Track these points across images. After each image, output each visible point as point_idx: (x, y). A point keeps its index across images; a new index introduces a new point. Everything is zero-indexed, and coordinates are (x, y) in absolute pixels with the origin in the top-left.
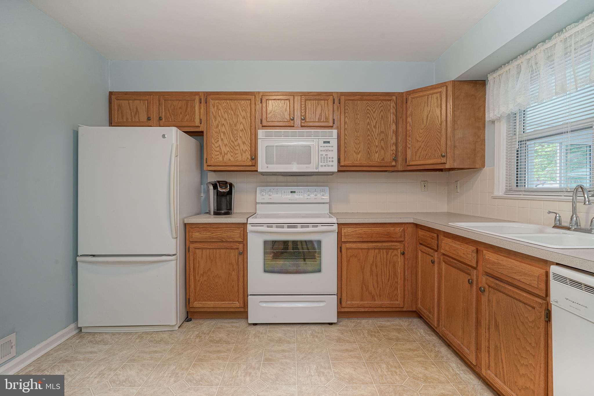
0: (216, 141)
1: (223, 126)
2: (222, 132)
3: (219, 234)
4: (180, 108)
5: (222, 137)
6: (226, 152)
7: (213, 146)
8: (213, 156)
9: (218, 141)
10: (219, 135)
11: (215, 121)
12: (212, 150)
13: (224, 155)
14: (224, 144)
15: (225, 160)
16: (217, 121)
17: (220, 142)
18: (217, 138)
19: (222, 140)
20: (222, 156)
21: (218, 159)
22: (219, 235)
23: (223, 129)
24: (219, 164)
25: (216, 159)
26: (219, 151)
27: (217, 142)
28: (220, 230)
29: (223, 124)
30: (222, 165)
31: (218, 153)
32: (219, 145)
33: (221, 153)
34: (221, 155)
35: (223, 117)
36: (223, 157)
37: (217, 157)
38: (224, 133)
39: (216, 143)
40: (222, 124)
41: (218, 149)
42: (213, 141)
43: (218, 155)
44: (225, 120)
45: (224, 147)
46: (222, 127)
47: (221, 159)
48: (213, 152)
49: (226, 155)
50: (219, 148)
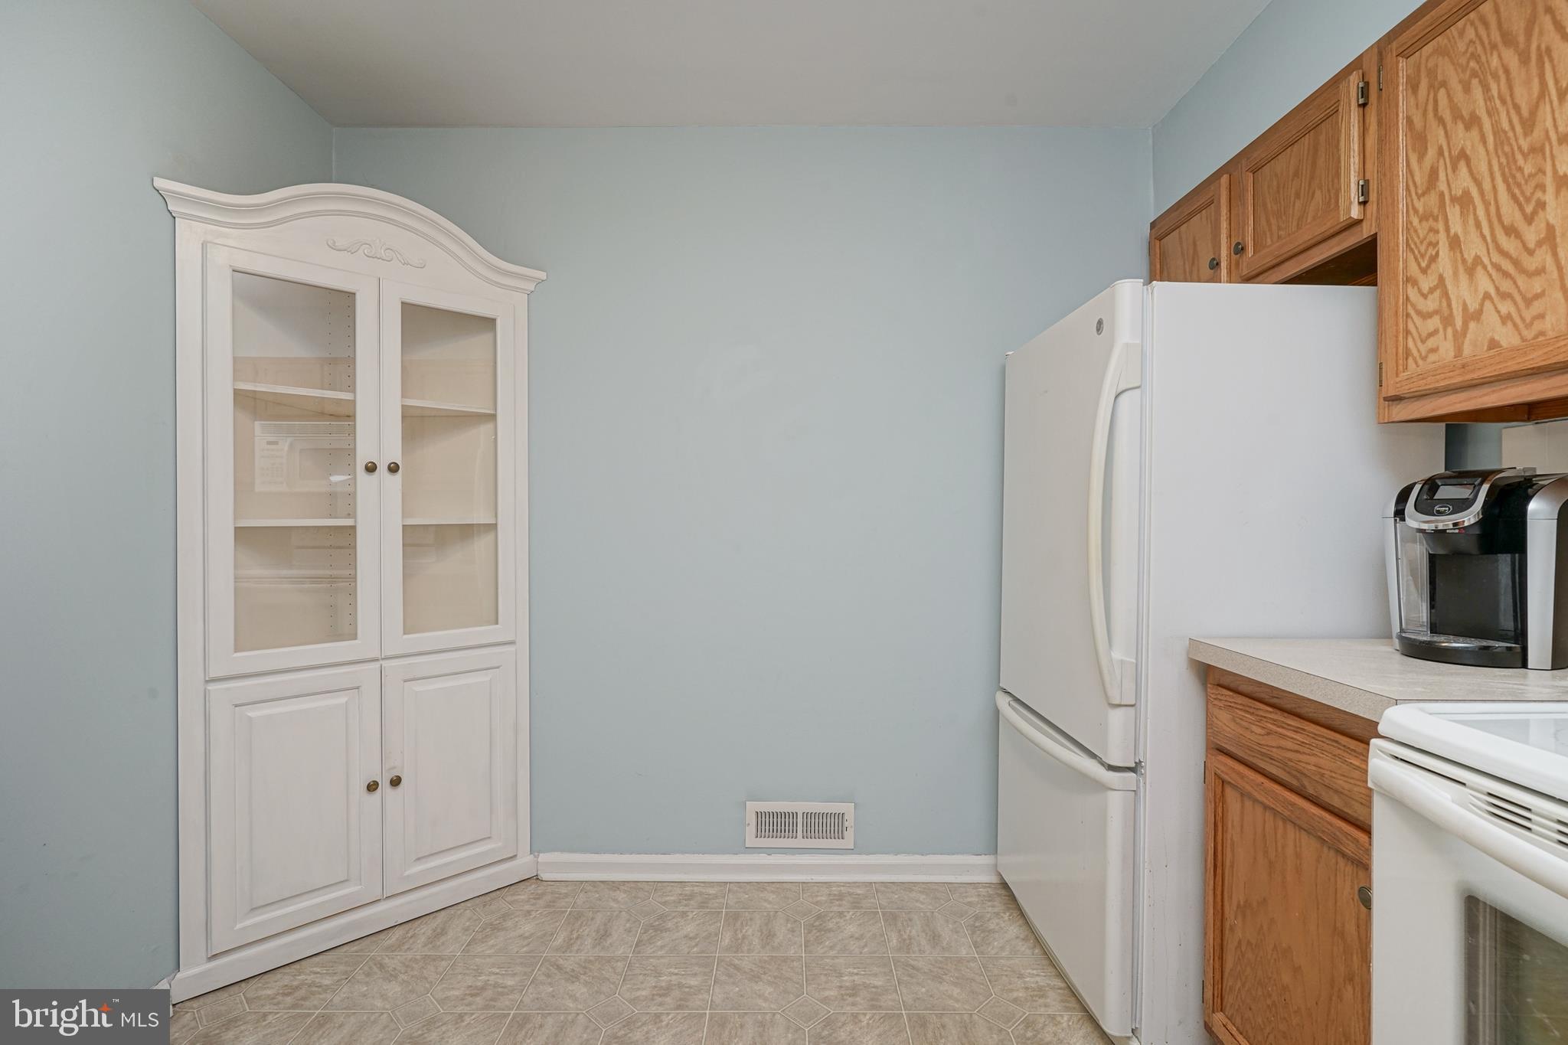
0: (1423, 265)
1: (1462, 165)
2: (1454, 199)
3: (1289, 744)
4: (1296, 174)
5: (1456, 227)
6: (1473, 306)
7: (1412, 293)
8: (1411, 344)
9: (1434, 259)
10: (1441, 226)
11: (1421, 157)
12: (1408, 315)
13: (1465, 324)
14: (1464, 261)
15: (1467, 350)
16: (1431, 152)
17: (1445, 263)
18: (1430, 244)
19: (1455, 243)
20: (1455, 332)
21: (1432, 357)
22: (1289, 755)
23: (1463, 180)
24: (1432, 383)
25: (1424, 358)
26: (1436, 312)
27: (1428, 266)
28: (1297, 730)
29: (1463, 155)
30: (1447, 382)
31: (1435, 322)
32: (1441, 279)
33: (1448, 321)
34: (1450, 330)
35: (1457, 116)
36: (1459, 337)
37: (1431, 343)
38: (1464, 201)
39: (1424, 271)
40: (1455, 153)
41: (1430, 304)
42: (1414, 270)
43: (1436, 332)
44: (1468, 128)
45: (1463, 278)
46: (1455, 169)
47: (1446, 350)
48: (1411, 326)
49: (1472, 325)
50: (1437, 293)
